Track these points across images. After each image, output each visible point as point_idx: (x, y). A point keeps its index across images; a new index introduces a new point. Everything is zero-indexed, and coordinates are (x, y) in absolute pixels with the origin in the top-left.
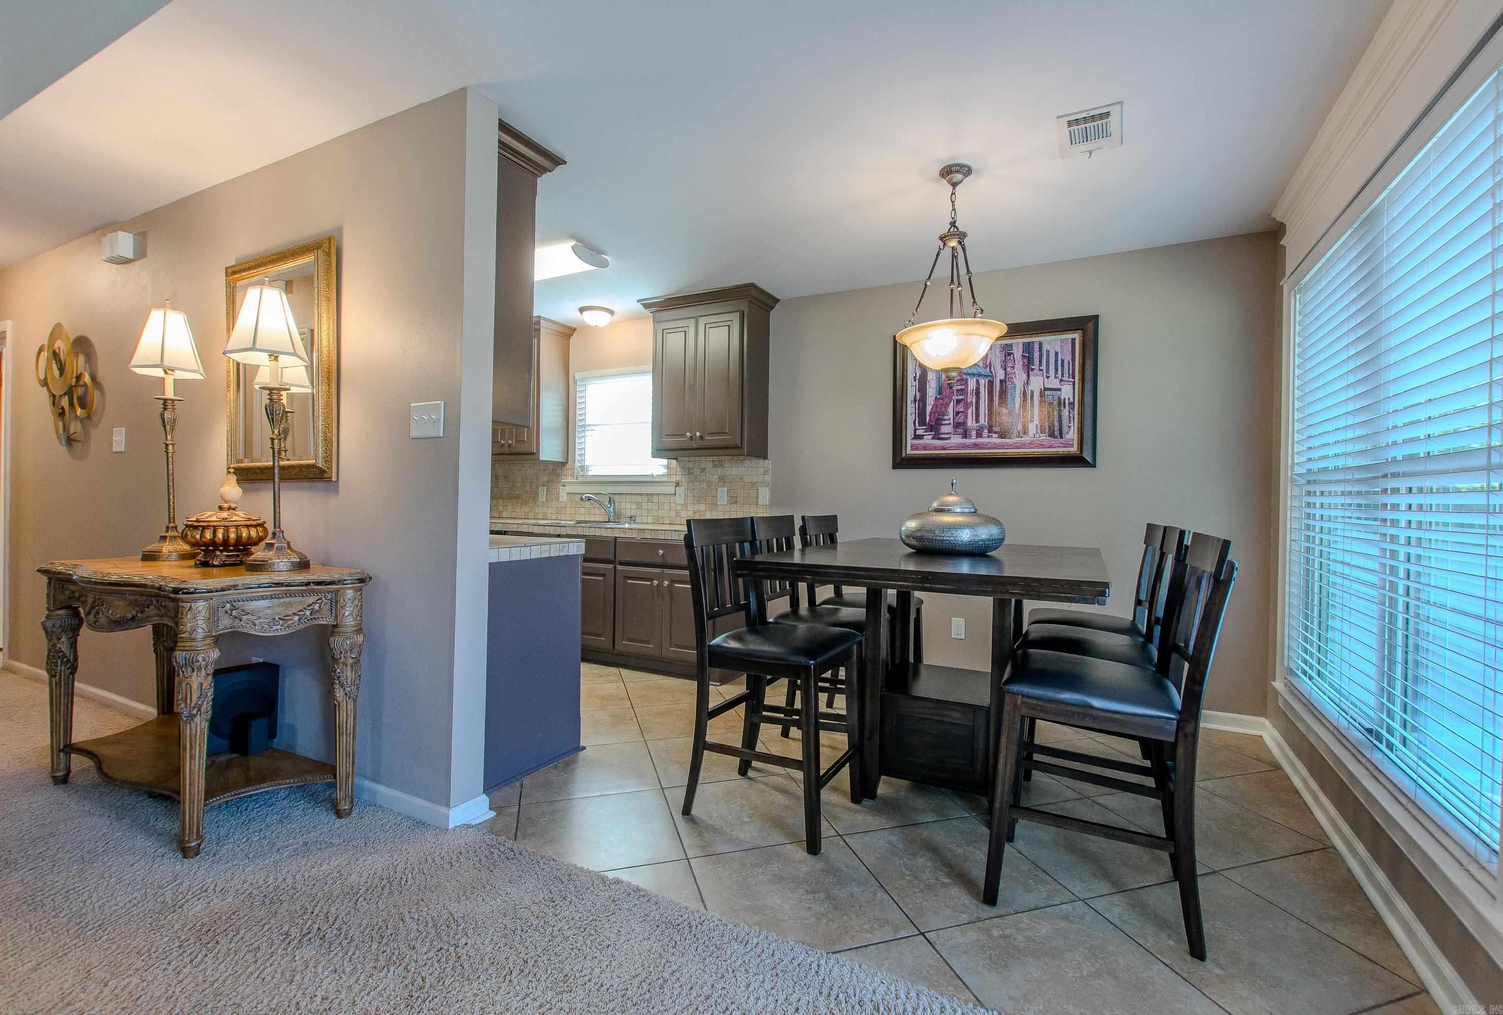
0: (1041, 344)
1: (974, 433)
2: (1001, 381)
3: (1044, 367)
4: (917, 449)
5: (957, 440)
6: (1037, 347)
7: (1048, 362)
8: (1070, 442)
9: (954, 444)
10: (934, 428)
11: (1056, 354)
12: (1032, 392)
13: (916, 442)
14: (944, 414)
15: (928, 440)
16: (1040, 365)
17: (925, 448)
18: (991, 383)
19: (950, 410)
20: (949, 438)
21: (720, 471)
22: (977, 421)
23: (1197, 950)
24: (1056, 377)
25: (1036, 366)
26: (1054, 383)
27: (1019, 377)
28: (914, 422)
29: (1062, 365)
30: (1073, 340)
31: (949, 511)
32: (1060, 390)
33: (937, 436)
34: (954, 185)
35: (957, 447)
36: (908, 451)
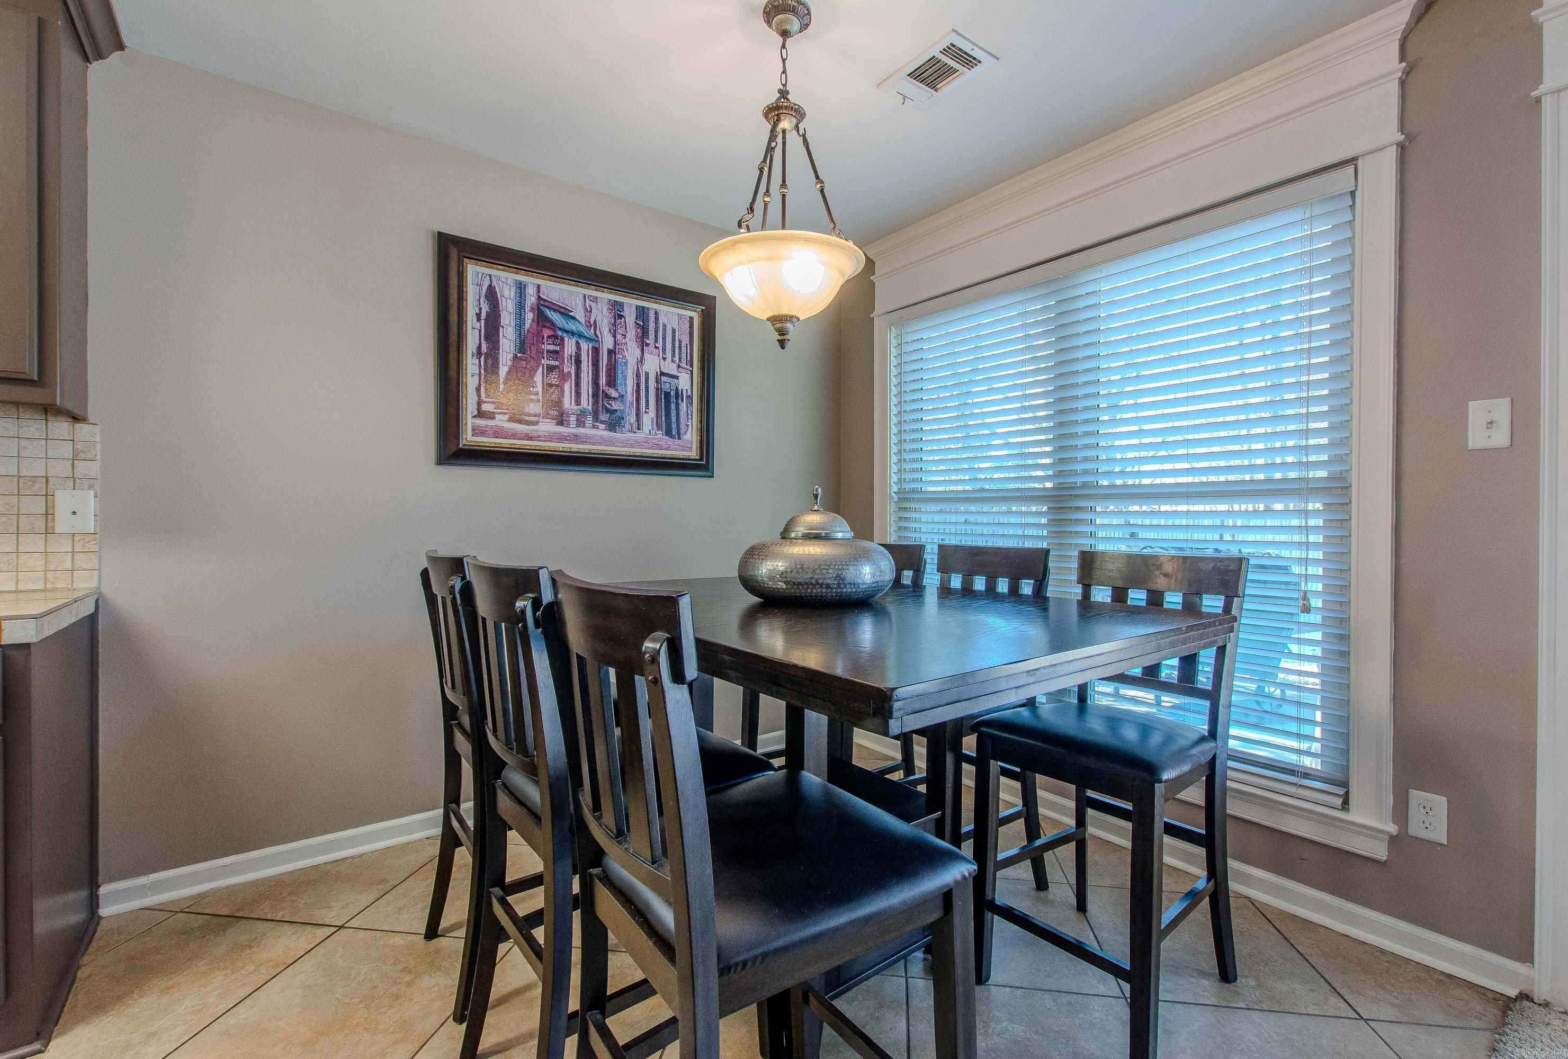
0: (655, 313)
1: (573, 419)
2: (610, 352)
3: (660, 344)
4: (484, 435)
5: (548, 426)
6: (651, 315)
7: (664, 339)
8: (688, 446)
9: (544, 432)
11: (674, 331)
12: (647, 374)
13: (480, 422)
14: (529, 384)
15: (503, 420)
16: (656, 341)
17: (498, 433)
18: (596, 351)
19: (538, 379)
20: (537, 423)
22: (578, 402)
24: (673, 361)
25: (651, 340)
26: (670, 368)
29: (680, 348)
30: (691, 319)
32: (677, 377)
33: (518, 417)
35: (551, 437)
36: (468, 438)
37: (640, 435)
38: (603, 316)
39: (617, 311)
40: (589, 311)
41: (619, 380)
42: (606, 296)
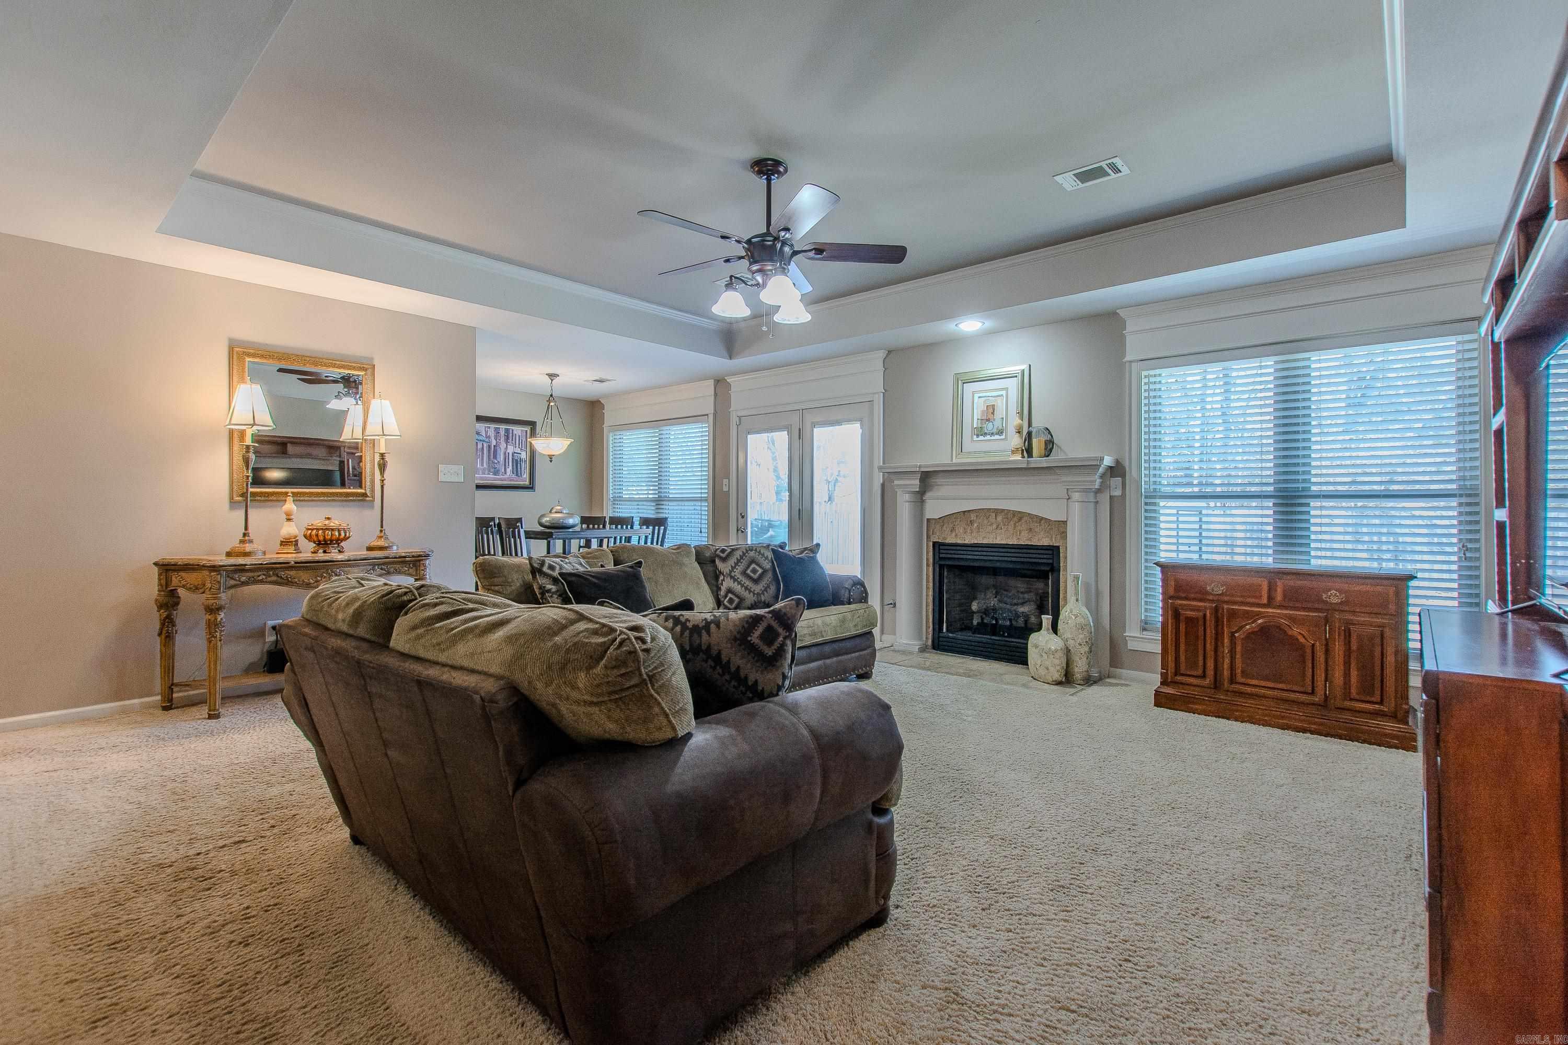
0: (513, 431)
1: (481, 472)
2: (494, 446)
6: (510, 431)
7: (515, 439)
8: (525, 480)
11: (519, 436)
12: (509, 453)
16: (513, 441)
18: (489, 447)
22: (482, 465)
24: (519, 447)
25: (510, 440)
26: (518, 451)
27: (503, 445)
29: (522, 443)
30: (525, 431)
31: (560, 513)
32: (520, 454)
34: (552, 380)
37: (506, 477)
38: (491, 433)
39: (497, 431)
40: (486, 432)
41: (498, 456)
42: (493, 426)
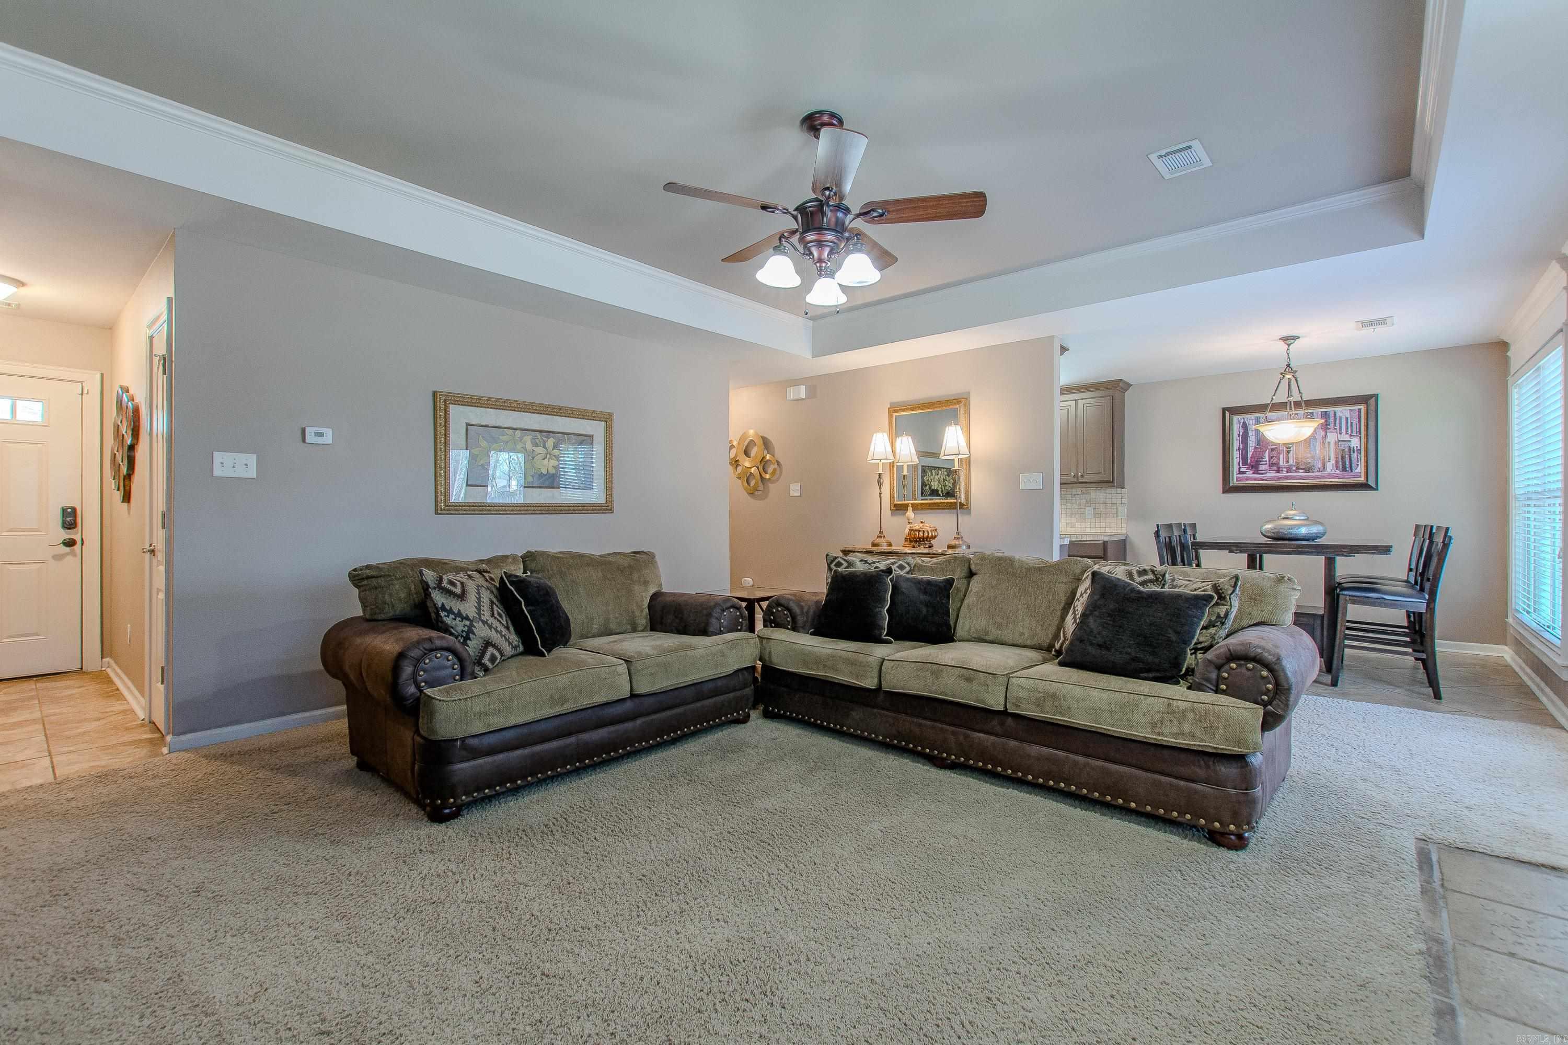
0: (1335, 413)
1: (1285, 470)
3: (1338, 427)
4: (1241, 480)
5: (1273, 474)
6: (1332, 414)
8: (1358, 474)
9: (1269, 477)
10: (1255, 467)
11: (1347, 419)
12: (1329, 443)
13: (1240, 476)
14: (1262, 458)
15: (1249, 474)
16: (1335, 426)
17: (1247, 479)
19: (1267, 454)
20: (1266, 473)
21: (1087, 496)
22: (1287, 462)
23: (1437, 696)
24: (1347, 434)
25: (1331, 426)
27: (1319, 433)
28: (1239, 463)
30: (1359, 411)
31: (1291, 519)
32: (1350, 441)
33: (1257, 471)
34: (1289, 345)
35: (1273, 479)
36: (1234, 482)
37: (1324, 473)
